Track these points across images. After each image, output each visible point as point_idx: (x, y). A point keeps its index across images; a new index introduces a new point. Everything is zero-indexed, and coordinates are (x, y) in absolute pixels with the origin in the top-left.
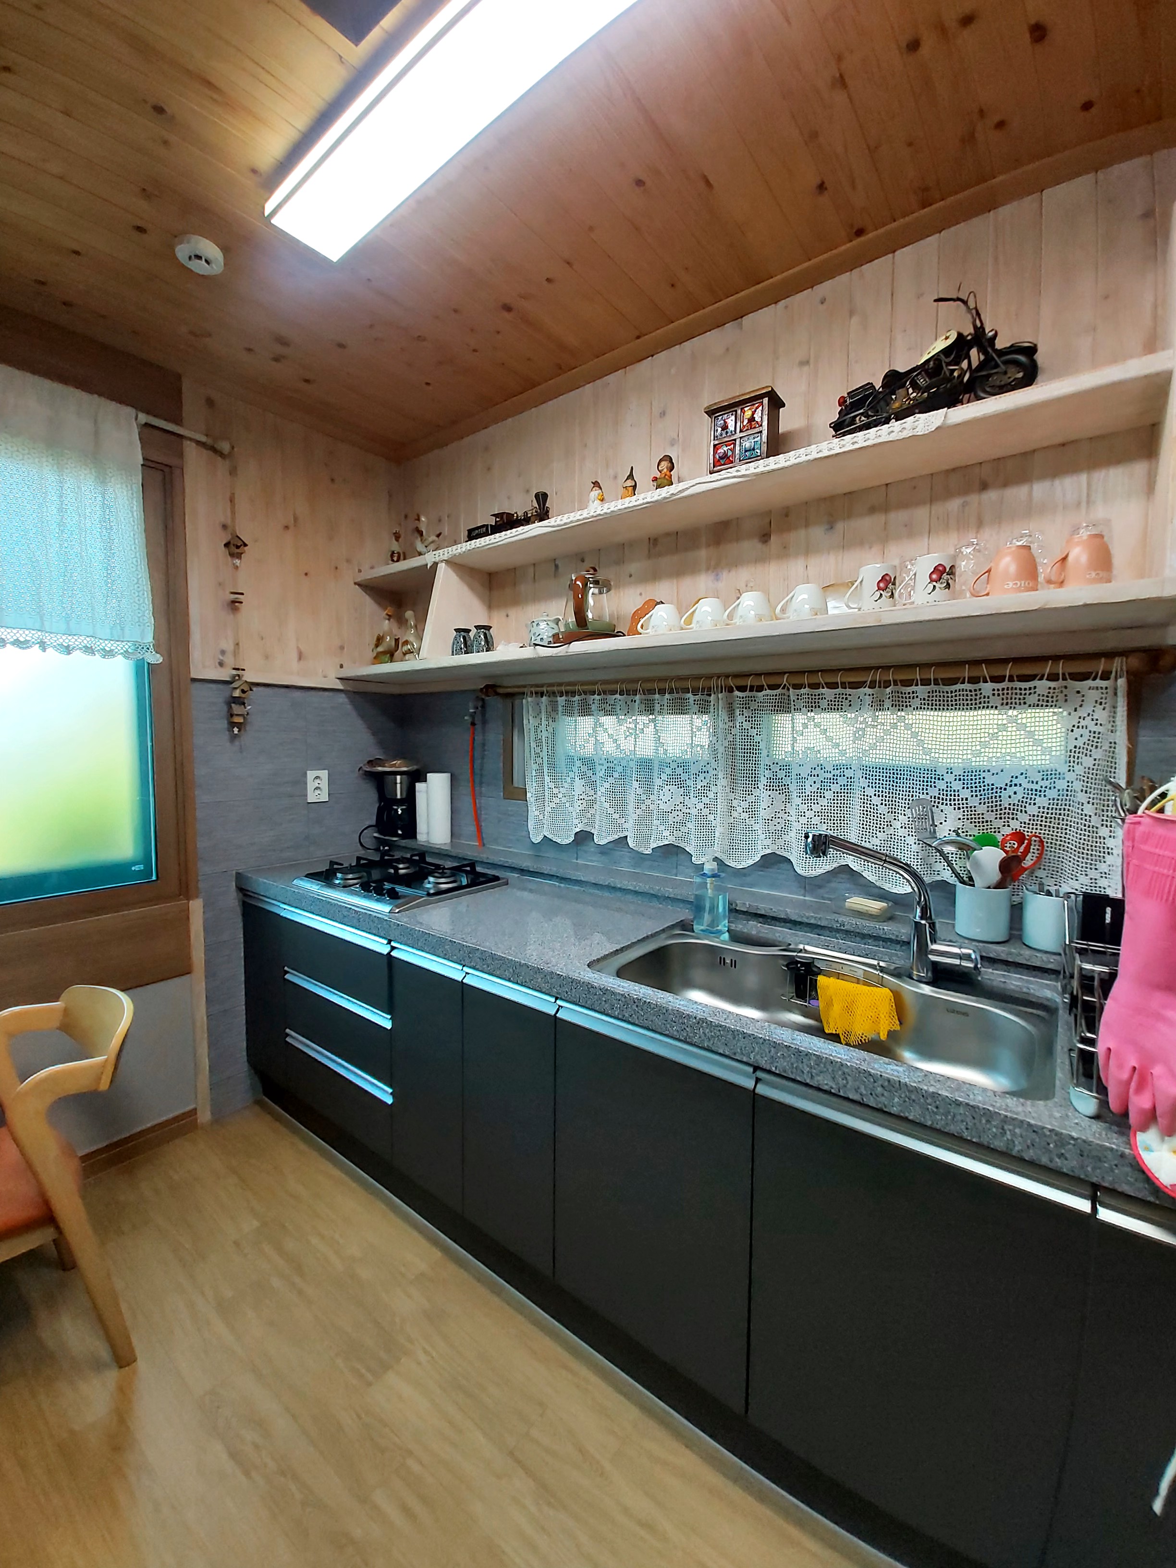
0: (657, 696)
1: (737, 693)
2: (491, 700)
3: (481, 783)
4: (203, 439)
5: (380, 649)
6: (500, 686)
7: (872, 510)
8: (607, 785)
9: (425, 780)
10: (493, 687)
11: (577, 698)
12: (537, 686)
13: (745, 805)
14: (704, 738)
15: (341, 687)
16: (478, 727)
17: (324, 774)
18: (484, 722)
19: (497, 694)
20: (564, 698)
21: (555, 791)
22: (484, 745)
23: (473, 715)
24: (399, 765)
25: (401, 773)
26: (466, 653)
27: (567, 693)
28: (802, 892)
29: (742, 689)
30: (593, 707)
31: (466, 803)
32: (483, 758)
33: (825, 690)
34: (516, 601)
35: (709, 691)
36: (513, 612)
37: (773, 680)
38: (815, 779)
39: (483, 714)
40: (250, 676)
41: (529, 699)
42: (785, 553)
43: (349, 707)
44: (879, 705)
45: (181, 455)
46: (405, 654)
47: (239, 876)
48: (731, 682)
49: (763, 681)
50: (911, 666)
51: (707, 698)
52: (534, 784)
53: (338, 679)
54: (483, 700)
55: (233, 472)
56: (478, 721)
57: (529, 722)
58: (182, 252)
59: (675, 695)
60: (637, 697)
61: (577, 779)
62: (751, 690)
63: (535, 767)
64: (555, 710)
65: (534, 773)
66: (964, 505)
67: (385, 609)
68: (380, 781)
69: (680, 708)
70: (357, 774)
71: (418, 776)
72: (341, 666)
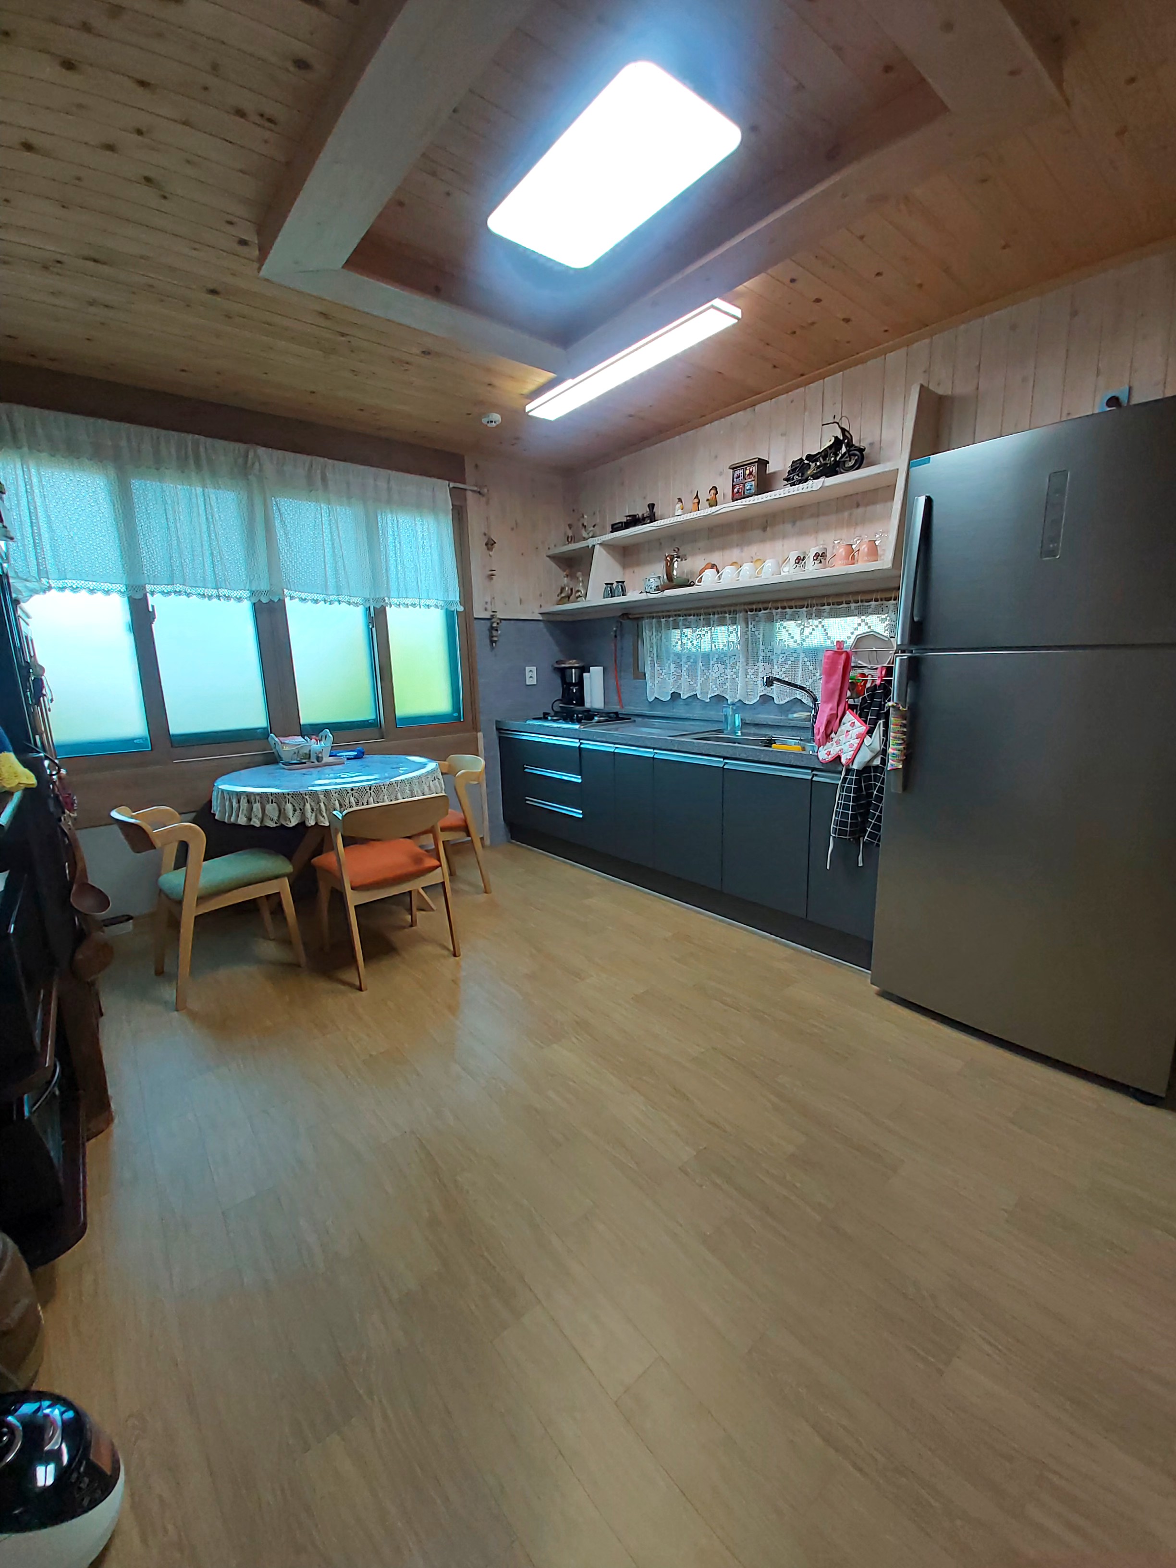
0: (711, 616)
1: (749, 613)
2: (626, 623)
3: (620, 671)
4: (475, 488)
5: (563, 595)
6: (630, 614)
7: (812, 516)
8: (687, 666)
9: (589, 672)
10: (626, 614)
11: (671, 619)
12: (651, 613)
13: (753, 671)
14: (733, 638)
15: (541, 618)
16: (618, 638)
17: (534, 669)
18: (622, 636)
19: (629, 618)
20: (664, 619)
21: (661, 672)
22: (622, 649)
23: (616, 631)
24: (574, 663)
25: (575, 668)
26: (612, 597)
27: (666, 617)
28: (780, 714)
29: (751, 611)
30: (681, 623)
31: (612, 682)
32: (622, 656)
33: (788, 610)
34: (638, 563)
35: (735, 612)
36: (636, 570)
37: (765, 605)
38: (783, 655)
39: (621, 630)
40: (500, 615)
41: (646, 621)
42: (773, 538)
43: (545, 630)
44: (809, 616)
45: (465, 499)
46: (577, 598)
47: (497, 722)
48: (746, 607)
49: (761, 606)
50: (823, 596)
51: (735, 616)
52: (650, 668)
53: (540, 614)
54: (621, 623)
55: (487, 503)
56: (618, 633)
57: (646, 634)
58: (484, 421)
59: (720, 615)
60: (702, 617)
61: (672, 664)
62: (756, 611)
63: (650, 659)
64: (660, 626)
65: (649, 662)
66: (850, 515)
67: (564, 571)
68: (563, 673)
69: (722, 623)
70: (551, 668)
71: (584, 669)
72: (541, 606)
